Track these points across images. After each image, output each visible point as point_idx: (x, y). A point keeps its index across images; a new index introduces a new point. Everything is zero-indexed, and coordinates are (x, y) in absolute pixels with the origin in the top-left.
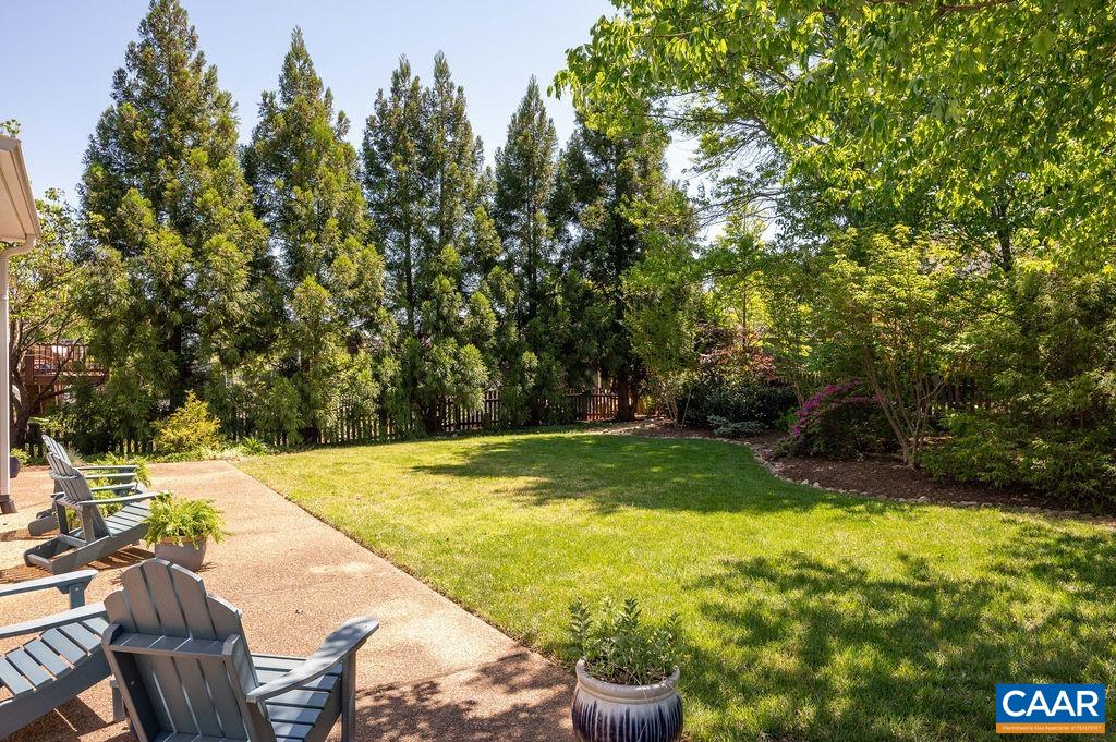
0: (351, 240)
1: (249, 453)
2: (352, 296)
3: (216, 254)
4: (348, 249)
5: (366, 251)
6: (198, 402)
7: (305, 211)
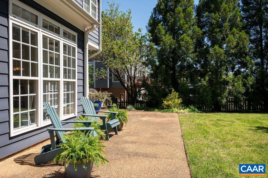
0: (234, 29)
1: (191, 112)
2: (234, 52)
3: (183, 41)
4: (233, 34)
5: (241, 33)
6: (175, 92)
7: (215, 21)
